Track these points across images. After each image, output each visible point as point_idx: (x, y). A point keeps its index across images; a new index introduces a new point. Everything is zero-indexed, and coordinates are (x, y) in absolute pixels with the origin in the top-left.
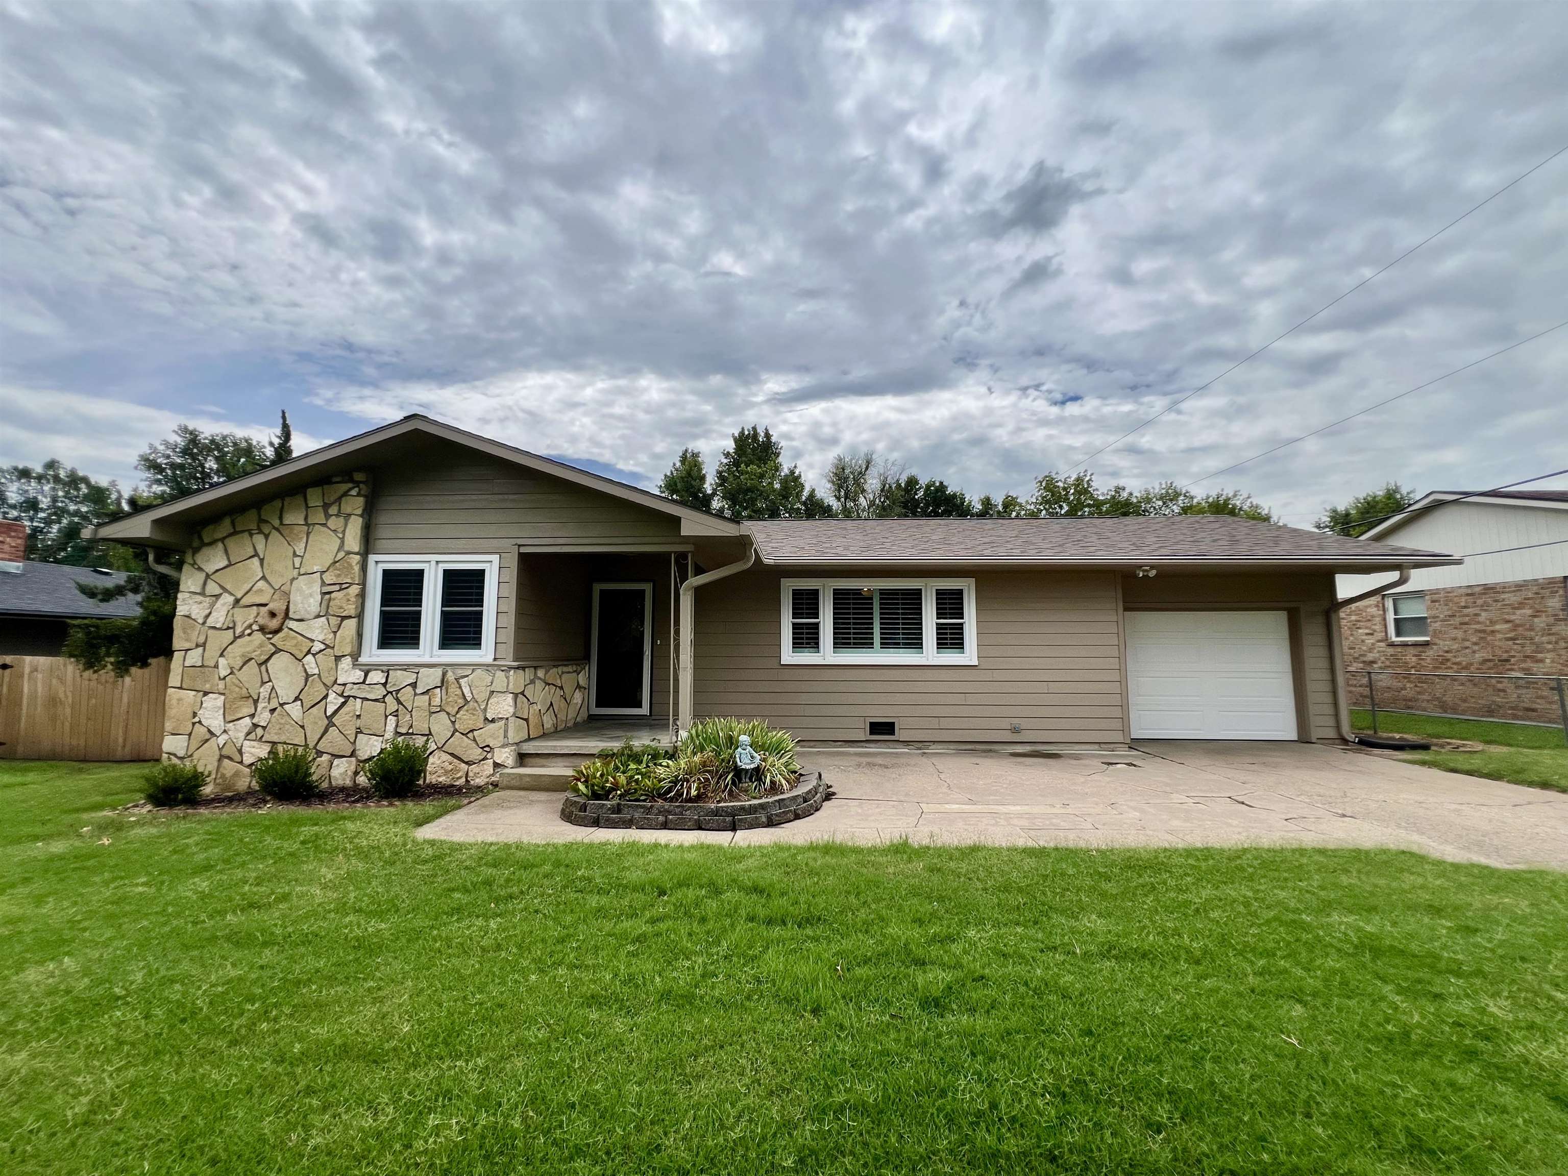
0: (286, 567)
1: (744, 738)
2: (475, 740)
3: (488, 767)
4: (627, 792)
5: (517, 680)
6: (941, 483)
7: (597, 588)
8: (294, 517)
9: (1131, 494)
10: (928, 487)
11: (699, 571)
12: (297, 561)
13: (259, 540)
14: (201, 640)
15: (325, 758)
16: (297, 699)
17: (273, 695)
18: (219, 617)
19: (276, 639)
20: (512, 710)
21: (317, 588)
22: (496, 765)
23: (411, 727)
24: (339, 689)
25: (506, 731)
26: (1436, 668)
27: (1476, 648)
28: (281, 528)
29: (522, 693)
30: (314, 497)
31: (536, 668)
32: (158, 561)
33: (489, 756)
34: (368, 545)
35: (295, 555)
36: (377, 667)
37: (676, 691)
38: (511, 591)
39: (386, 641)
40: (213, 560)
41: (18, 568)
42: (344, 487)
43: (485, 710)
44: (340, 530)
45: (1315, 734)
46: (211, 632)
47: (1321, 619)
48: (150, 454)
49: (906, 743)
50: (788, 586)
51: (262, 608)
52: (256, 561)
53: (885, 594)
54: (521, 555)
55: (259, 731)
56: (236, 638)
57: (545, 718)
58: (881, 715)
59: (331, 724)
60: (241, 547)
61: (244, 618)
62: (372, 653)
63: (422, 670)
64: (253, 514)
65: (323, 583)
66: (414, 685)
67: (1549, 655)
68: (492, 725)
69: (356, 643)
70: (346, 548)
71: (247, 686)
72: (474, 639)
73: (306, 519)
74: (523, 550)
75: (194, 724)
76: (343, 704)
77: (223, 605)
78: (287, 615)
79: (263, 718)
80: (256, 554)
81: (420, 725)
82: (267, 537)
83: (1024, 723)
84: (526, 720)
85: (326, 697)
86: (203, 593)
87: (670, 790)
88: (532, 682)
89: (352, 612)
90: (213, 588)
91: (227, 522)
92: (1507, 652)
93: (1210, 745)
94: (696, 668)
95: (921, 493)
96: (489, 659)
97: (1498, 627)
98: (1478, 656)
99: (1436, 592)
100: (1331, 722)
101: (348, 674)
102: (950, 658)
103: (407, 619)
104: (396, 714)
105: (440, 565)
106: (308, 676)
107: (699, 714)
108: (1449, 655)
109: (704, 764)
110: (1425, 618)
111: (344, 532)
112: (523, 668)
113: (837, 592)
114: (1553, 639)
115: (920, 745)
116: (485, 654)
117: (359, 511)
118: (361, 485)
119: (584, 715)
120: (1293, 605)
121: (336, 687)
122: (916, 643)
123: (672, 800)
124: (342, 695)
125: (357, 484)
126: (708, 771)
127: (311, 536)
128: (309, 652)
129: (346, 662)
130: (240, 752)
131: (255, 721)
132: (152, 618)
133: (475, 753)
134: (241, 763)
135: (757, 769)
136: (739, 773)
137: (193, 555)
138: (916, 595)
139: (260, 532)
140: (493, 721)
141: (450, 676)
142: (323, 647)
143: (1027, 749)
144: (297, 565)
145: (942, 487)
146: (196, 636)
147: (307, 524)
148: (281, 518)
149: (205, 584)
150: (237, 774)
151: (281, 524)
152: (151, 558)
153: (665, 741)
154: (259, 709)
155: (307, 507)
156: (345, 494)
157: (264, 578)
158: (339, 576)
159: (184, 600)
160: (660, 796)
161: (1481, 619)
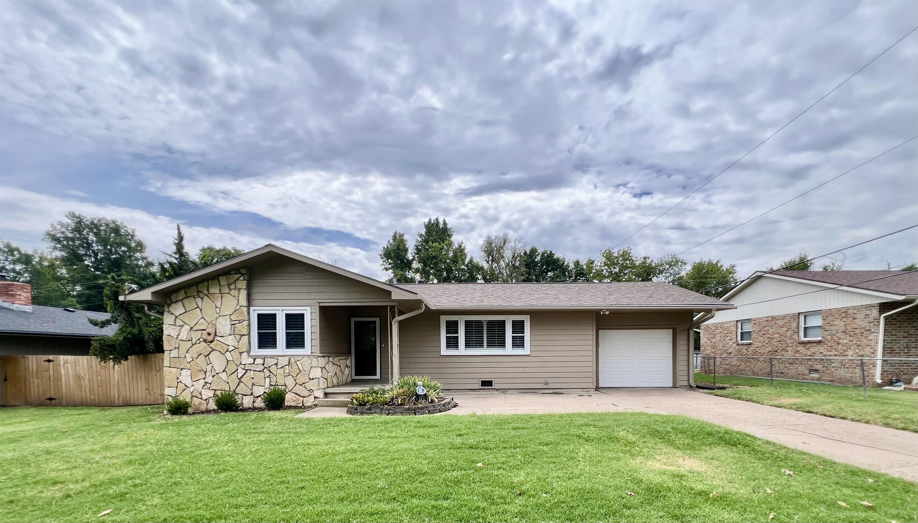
0: (212, 313)
1: (420, 383)
2: (305, 387)
3: (312, 398)
4: (373, 403)
5: (322, 362)
6: (551, 252)
7: (353, 320)
8: (214, 290)
9: (652, 261)
10: (543, 255)
11: (401, 313)
12: (218, 310)
13: (199, 300)
14: (177, 346)
15: (240, 396)
16: (224, 371)
17: (213, 369)
18: (184, 335)
19: (212, 345)
20: (321, 374)
21: (228, 322)
22: (315, 397)
23: (277, 382)
24: (243, 367)
25: (319, 384)
26: (753, 355)
27: (767, 345)
28: (208, 295)
29: (324, 368)
30: (223, 281)
31: (329, 357)
32: (149, 310)
33: (312, 394)
34: (250, 302)
35: (216, 307)
36: (259, 357)
37: (392, 368)
38: (317, 323)
39: (261, 345)
40: (178, 309)
41: (30, 309)
42: (237, 276)
43: (309, 374)
44: (237, 296)
45: (679, 383)
46: (181, 342)
47: (686, 333)
48: (52, 231)
49: (498, 390)
50: (444, 319)
51: (203, 331)
52: (198, 309)
53: (490, 323)
54: (321, 307)
55: (208, 385)
56: (193, 345)
57: (333, 379)
58: (486, 378)
59: (240, 382)
60: (190, 304)
61: (196, 336)
62: (256, 351)
63: (280, 358)
64: (194, 288)
65: (231, 320)
66: (276, 364)
67: (790, 349)
68: (312, 381)
69: (248, 346)
70: (240, 304)
71: (201, 365)
72: (301, 344)
73: (220, 290)
74: (321, 305)
75: (178, 382)
76: (245, 373)
77: (185, 330)
78: (216, 335)
79: (209, 379)
80: (198, 307)
81: (281, 382)
82: (202, 299)
83: (550, 380)
84: (326, 379)
85: (237, 370)
86: (175, 325)
87: (390, 402)
88: (328, 363)
89: (246, 333)
90: (179, 322)
91: (182, 292)
92: (777, 347)
93: (635, 389)
94: (401, 358)
95: (538, 258)
96: (309, 353)
97: (775, 336)
98: (768, 349)
99: (755, 320)
100: (686, 378)
101: (246, 360)
102: (518, 351)
103: (269, 336)
104: (269, 377)
105: (284, 311)
106: (228, 361)
107: (402, 374)
108: (757, 349)
109: (404, 393)
110: (751, 332)
111: (238, 297)
112: (324, 357)
113: (466, 322)
114: (792, 341)
115: (504, 390)
116: (307, 350)
117: (245, 287)
118: (245, 276)
119: (349, 379)
120: (675, 326)
121: (241, 366)
122: (502, 344)
123: (391, 405)
124: (244, 369)
125: (243, 275)
126: (405, 395)
127: (223, 299)
128: (227, 351)
129: (245, 355)
130: (200, 394)
131: (206, 381)
132: (129, 336)
133: (306, 393)
134: (202, 399)
135: (425, 395)
136: (418, 396)
137: (168, 307)
138: (503, 323)
139: (199, 297)
140: (313, 379)
141: (292, 360)
142: (234, 348)
143: (551, 391)
144: (218, 312)
145: (551, 255)
146: (174, 344)
147: (221, 293)
148: (208, 290)
149: (175, 320)
150: (200, 403)
151: (208, 293)
152: (146, 308)
153: (387, 387)
154: (207, 376)
155: (220, 285)
156: (238, 279)
157: (203, 317)
158: (238, 317)
159: (166, 328)
160: (386, 404)
161: (770, 332)
